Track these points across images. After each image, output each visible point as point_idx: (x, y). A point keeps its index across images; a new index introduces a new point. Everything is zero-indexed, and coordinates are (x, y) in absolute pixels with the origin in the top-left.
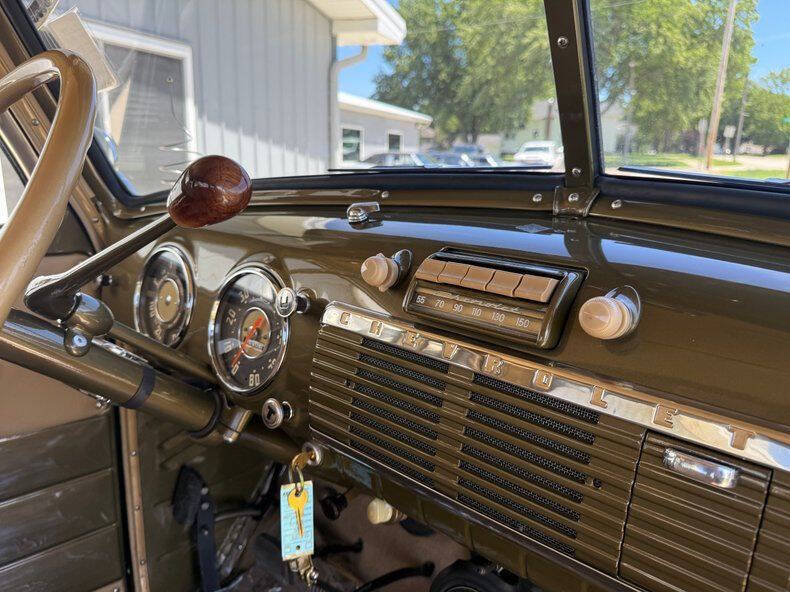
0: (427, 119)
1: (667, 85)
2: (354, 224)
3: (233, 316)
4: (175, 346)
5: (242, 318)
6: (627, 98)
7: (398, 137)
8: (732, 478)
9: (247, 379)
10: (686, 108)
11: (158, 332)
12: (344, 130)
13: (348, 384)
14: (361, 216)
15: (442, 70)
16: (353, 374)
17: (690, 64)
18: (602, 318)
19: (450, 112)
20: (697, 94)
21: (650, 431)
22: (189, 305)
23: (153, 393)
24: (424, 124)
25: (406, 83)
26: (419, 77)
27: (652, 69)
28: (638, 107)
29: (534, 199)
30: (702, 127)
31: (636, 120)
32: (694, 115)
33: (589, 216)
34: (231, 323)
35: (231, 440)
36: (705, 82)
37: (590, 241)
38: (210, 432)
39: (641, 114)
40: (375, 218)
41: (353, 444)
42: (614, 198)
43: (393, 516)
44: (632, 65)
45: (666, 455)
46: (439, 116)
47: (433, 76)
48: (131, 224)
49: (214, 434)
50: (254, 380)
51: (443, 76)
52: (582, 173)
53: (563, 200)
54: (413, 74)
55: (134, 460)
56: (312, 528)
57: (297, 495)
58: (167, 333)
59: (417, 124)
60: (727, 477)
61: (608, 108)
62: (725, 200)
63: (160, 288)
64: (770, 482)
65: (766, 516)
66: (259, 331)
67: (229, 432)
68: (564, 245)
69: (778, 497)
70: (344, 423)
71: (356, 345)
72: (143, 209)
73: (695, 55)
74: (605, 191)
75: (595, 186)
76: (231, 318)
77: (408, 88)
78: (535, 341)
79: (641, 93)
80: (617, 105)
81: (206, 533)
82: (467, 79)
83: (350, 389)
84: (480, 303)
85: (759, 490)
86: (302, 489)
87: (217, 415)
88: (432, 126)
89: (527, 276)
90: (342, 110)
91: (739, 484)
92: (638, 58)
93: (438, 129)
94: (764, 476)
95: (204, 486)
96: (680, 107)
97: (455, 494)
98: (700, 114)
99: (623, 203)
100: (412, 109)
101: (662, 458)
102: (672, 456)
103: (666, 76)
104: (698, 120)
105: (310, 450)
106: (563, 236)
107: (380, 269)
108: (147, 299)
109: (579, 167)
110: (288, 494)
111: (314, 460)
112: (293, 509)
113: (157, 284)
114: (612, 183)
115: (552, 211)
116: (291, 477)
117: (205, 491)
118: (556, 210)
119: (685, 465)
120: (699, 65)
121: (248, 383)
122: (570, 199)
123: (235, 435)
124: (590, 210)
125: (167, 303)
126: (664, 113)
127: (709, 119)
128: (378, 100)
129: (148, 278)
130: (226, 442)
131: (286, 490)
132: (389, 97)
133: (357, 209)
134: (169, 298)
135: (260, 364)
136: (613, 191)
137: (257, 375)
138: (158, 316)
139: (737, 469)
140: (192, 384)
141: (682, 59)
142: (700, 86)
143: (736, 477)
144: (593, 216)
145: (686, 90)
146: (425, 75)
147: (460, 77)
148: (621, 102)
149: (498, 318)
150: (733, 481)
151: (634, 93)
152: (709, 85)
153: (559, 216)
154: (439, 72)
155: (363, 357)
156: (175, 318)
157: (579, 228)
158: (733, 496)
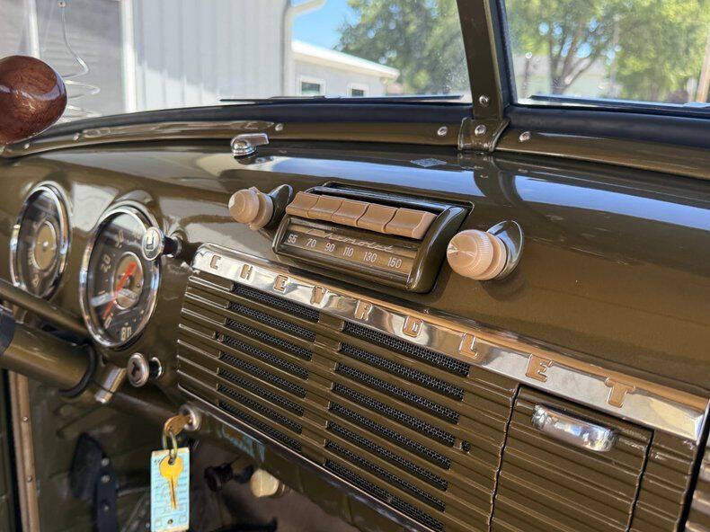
0: (393, 73)
1: (655, 43)
2: (240, 158)
3: (108, 263)
4: (48, 298)
5: (116, 264)
6: (612, 54)
7: (362, 91)
8: (606, 439)
9: (119, 333)
10: (673, 66)
11: (36, 282)
12: (304, 84)
13: (217, 337)
14: (248, 149)
15: (412, 21)
16: (221, 325)
17: (679, 19)
18: (469, 253)
19: (419, 67)
20: (687, 51)
21: (523, 385)
22: (64, 251)
23: (11, 345)
24: (389, 79)
25: (372, 34)
26: (386, 28)
27: (636, 24)
28: (622, 65)
29: (439, 133)
30: (690, 87)
31: (619, 78)
32: (682, 74)
33: (495, 151)
34: (106, 270)
35: (104, 401)
36: (695, 39)
37: (500, 179)
38: (82, 391)
39: (625, 72)
40: (263, 152)
41: (222, 405)
42: (522, 130)
43: (279, 488)
44: (617, 18)
45: (534, 412)
46: (407, 72)
47: (402, 28)
48: (15, 162)
49: (86, 394)
50: (126, 333)
51: (412, 28)
52: (490, 101)
53: (468, 134)
54: (380, 25)
55: (25, 427)
56: (187, 501)
57: (170, 462)
58: (44, 282)
59: (382, 78)
60: (600, 439)
61: (589, 65)
62: (638, 128)
63: (38, 233)
64: (650, 445)
65: (644, 485)
66: (132, 278)
67: (102, 392)
68: (474, 183)
69: (657, 462)
70: (211, 380)
71: (226, 290)
72: (27, 146)
73: (684, 9)
74: (514, 122)
75: (505, 117)
76: (106, 265)
77: (375, 39)
78: (405, 283)
79: (627, 50)
80: (599, 61)
81: (107, 508)
82: (438, 31)
83: (219, 342)
84: (353, 241)
85: (636, 454)
86: (175, 457)
87: (90, 374)
88: (399, 81)
89: (401, 210)
90: (297, 61)
91: (616, 448)
92: (623, 11)
93: (406, 85)
94: (644, 438)
95: (104, 456)
96: (668, 65)
97: (323, 460)
98: (689, 73)
99: (532, 135)
100: (378, 62)
101: (531, 416)
102: (542, 415)
103: (654, 32)
104: (686, 80)
105: (187, 413)
106: (472, 172)
107: (249, 203)
108: (25, 245)
109: (485, 95)
110: (161, 462)
111: (191, 424)
112: (166, 479)
113: (36, 227)
114: (521, 113)
115: (456, 146)
116: (165, 443)
117: (105, 462)
118: (462, 145)
119: (558, 426)
120: (689, 20)
121: (120, 337)
122: (476, 132)
123: (109, 395)
124: (497, 144)
125: (45, 249)
126: (650, 72)
127: (698, 78)
128: (342, 51)
129: (27, 222)
130: (100, 403)
131: (158, 458)
132: (352, 48)
133: (243, 142)
134: (46, 244)
135: (132, 316)
136: (523, 121)
137: (129, 328)
138: (35, 263)
139: (612, 429)
140: (61, 338)
141: (672, 13)
142: (690, 43)
143: (610, 438)
144: (500, 151)
145: (675, 46)
146: (392, 26)
147: (430, 29)
148: (606, 58)
149: (370, 258)
150: (607, 443)
151: (618, 49)
152: (699, 42)
153: (464, 151)
154: (407, 24)
155: (233, 305)
156: (50, 266)
157: (487, 165)
158: (610, 461)
